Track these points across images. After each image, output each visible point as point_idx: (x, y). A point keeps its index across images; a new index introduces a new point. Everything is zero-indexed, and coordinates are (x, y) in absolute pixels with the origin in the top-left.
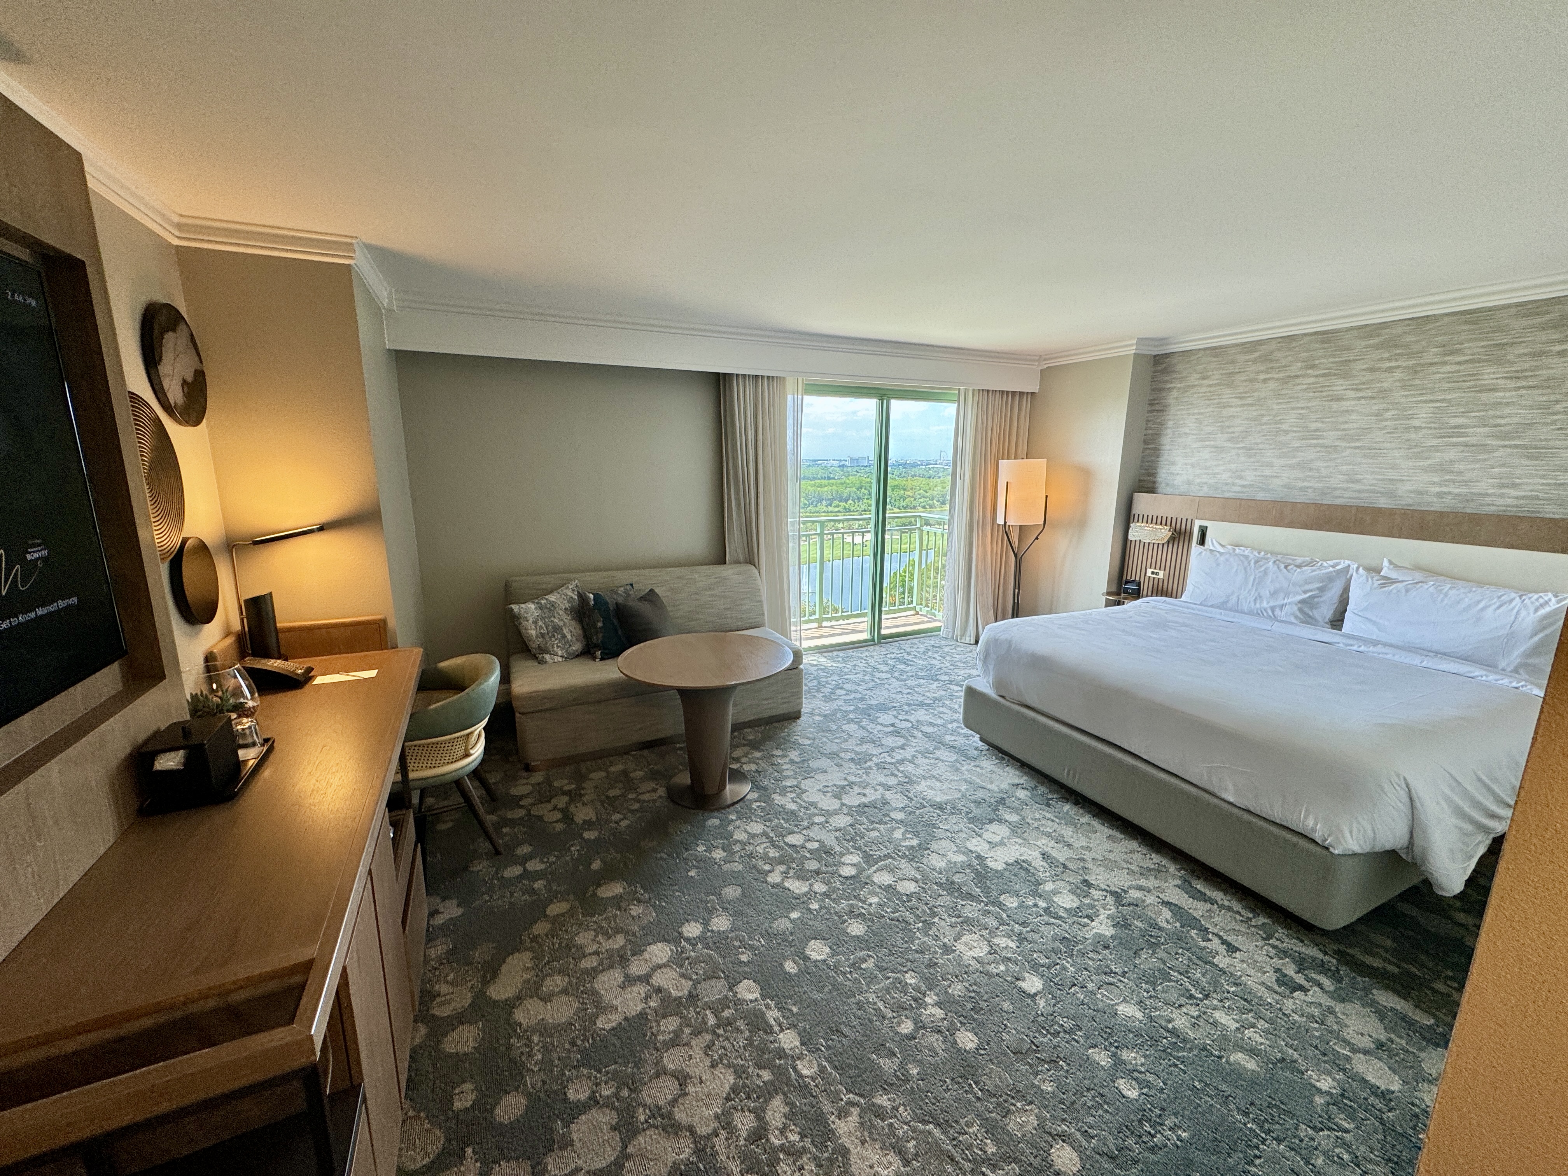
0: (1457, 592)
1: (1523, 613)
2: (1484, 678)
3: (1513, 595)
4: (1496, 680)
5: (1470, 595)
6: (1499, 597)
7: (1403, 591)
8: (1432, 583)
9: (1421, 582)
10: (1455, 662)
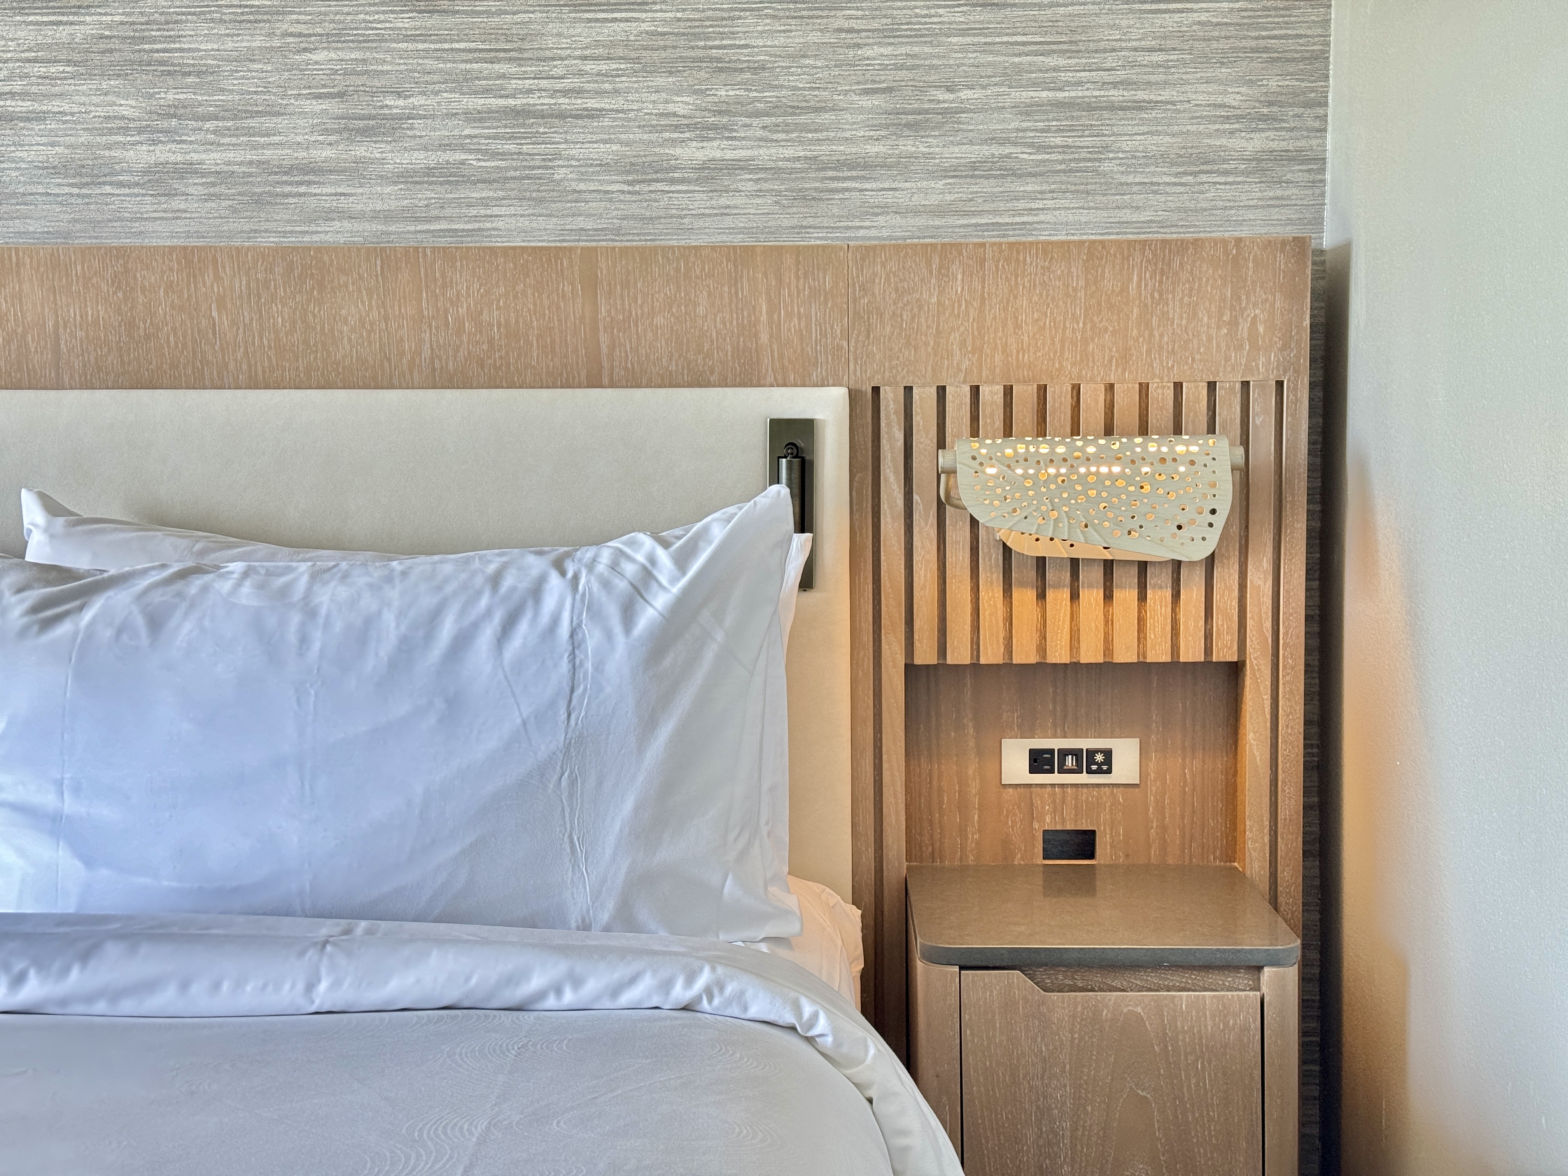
0: (343, 592)
1: (592, 638)
2: (569, 997)
3: (535, 564)
4: (616, 991)
5: (394, 594)
6: (495, 580)
7: (140, 621)
8: (237, 567)
9: (198, 570)
10: (440, 942)
